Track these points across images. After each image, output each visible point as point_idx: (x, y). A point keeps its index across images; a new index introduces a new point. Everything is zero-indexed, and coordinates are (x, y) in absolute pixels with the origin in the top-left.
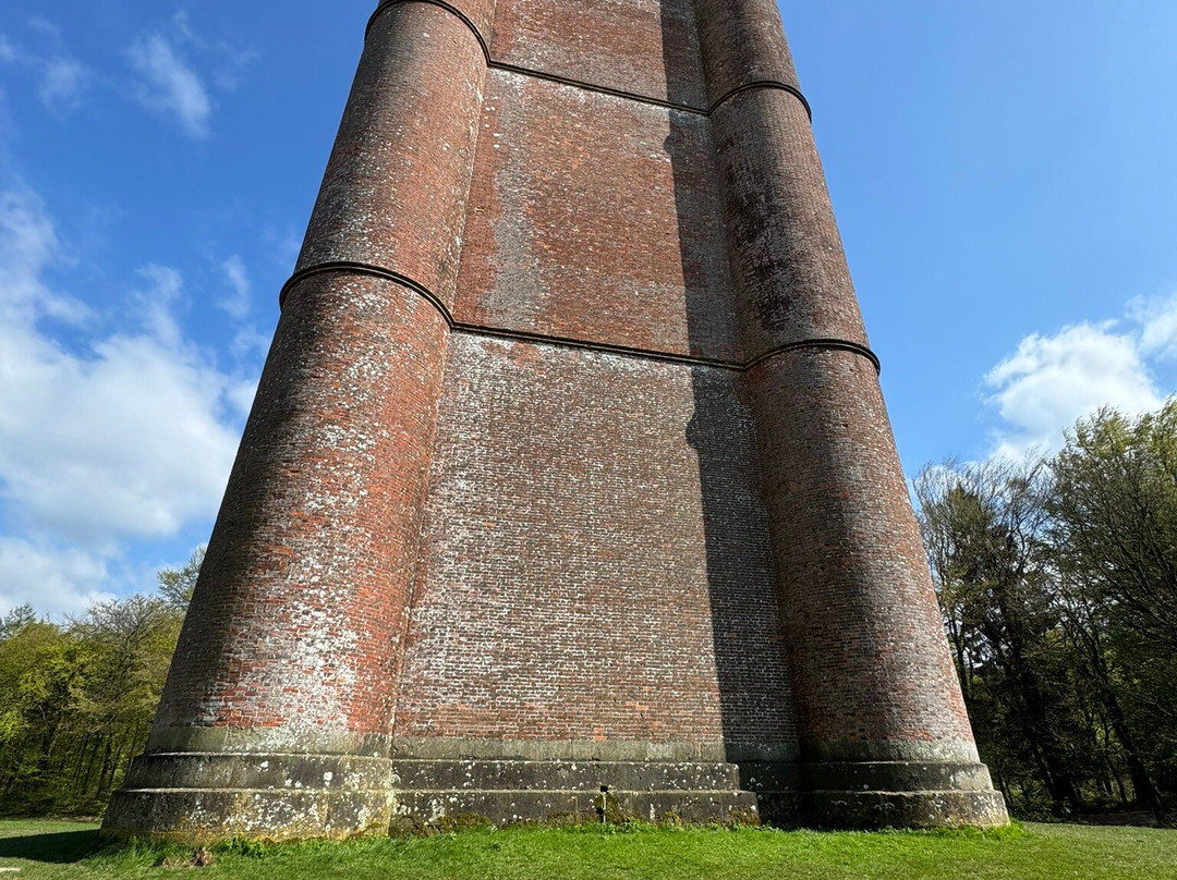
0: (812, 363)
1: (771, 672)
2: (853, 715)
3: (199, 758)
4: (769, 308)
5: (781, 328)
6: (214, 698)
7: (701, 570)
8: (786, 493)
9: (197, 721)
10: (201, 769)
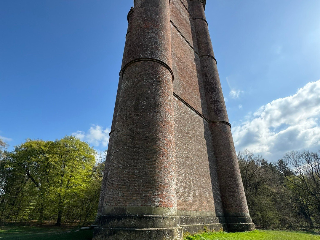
0: (226, 127)
1: (219, 195)
2: (237, 207)
3: (160, 218)
4: (216, 111)
5: (219, 116)
6: (157, 197)
7: (209, 169)
8: (221, 155)
9: (153, 205)
10: (162, 221)
